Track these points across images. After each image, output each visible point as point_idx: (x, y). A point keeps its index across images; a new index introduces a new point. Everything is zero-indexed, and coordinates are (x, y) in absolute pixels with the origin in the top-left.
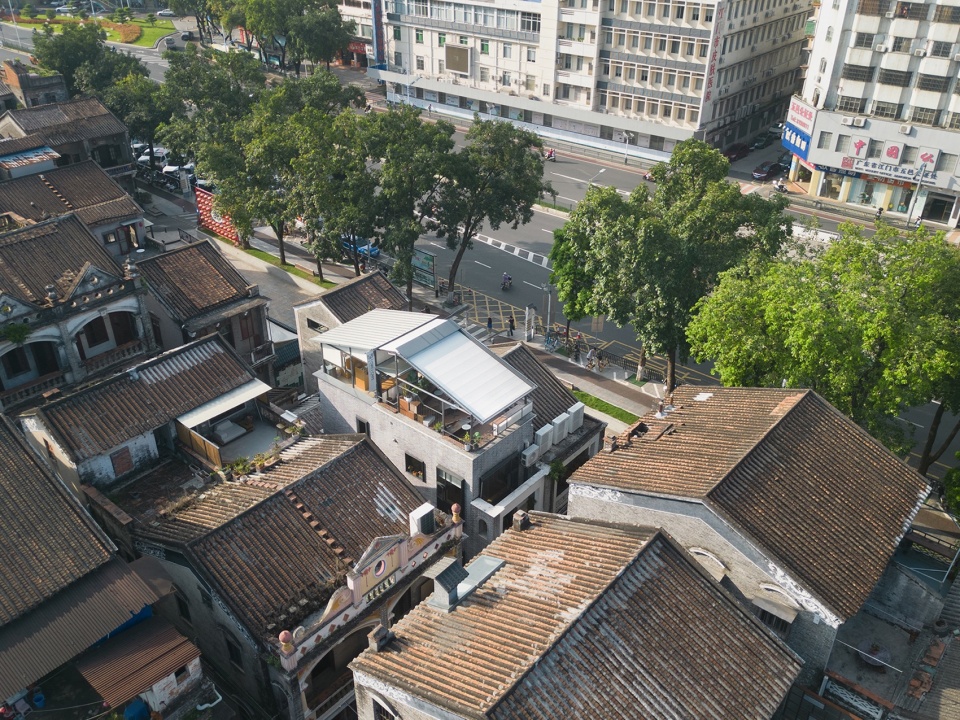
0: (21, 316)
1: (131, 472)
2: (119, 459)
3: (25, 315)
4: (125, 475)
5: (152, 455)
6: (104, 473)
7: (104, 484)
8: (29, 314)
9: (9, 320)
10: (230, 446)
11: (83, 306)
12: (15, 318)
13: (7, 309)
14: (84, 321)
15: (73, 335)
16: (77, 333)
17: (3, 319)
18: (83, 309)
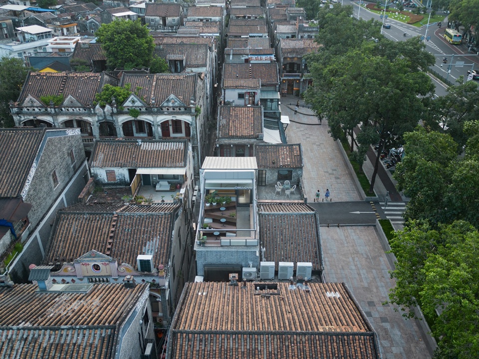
0: (138, 107)
1: (115, 183)
2: (110, 174)
3: (140, 107)
4: (112, 183)
5: (126, 180)
6: (102, 177)
7: (102, 182)
8: (142, 107)
9: (133, 106)
10: (158, 193)
11: (166, 112)
12: (136, 107)
13: (133, 102)
14: (165, 119)
15: (159, 123)
16: (161, 123)
17: (131, 105)
18: (165, 113)
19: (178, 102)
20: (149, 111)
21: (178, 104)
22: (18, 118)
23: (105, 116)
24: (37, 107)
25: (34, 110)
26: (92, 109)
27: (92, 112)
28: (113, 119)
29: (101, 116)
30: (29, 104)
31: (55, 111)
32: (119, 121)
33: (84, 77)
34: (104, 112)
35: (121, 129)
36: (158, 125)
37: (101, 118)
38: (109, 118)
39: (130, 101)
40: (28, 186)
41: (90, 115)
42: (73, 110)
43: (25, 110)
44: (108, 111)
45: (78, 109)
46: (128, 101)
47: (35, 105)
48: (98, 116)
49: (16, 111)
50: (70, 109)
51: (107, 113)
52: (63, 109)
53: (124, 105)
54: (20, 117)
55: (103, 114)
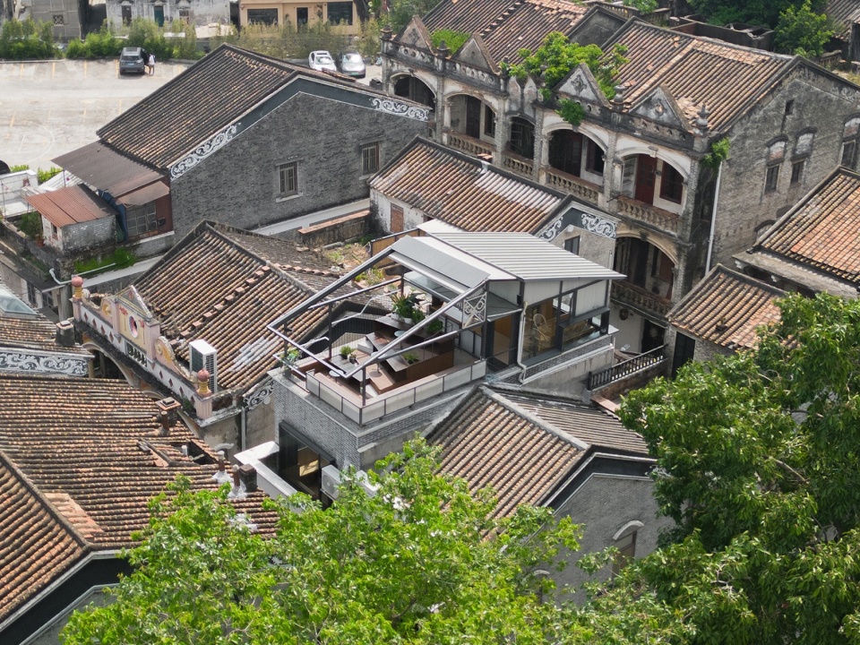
0: (587, 101)
2: (396, 215)
3: (590, 102)
6: (384, 217)
8: (593, 103)
9: (576, 97)
11: (639, 130)
12: (581, 99)
13: (580, 87)
14: (633, 148)
15: (620, 156)
16: (626, 158)
17: (574, 92)
18: (637, 134)
19: (670, 113)
20: (605, 121)
21: (669, 117)
22: (390, 64)
23: (522, 103)
24: (420, 50)
25: (414, 55)
26: (502, 81)
27: (502, 88)
28: (535, 116)
29: (516, 102)
30: (410, 41)
31: (444, 67)
32: (545, 125)
33: (552, 10)
34: (522, 95)
35: (545, 145)
36: (616, 161)
37: (514, 108)
38: (528, 112)
39: (573, 82)
40: (195, 161)
41: (496, 92)
42: (473, 73)
43: (402, 50)
44: (529, 92)
45: (480, 73)
46: (569, 81)
47: (418, 44)
48: (510, 100)
49: (390, 48)
50: (468, 69)
51: (527, 98)
52: (458, 66)
53: (561, 89)
54: (392, 62)
55: (520, 100)
